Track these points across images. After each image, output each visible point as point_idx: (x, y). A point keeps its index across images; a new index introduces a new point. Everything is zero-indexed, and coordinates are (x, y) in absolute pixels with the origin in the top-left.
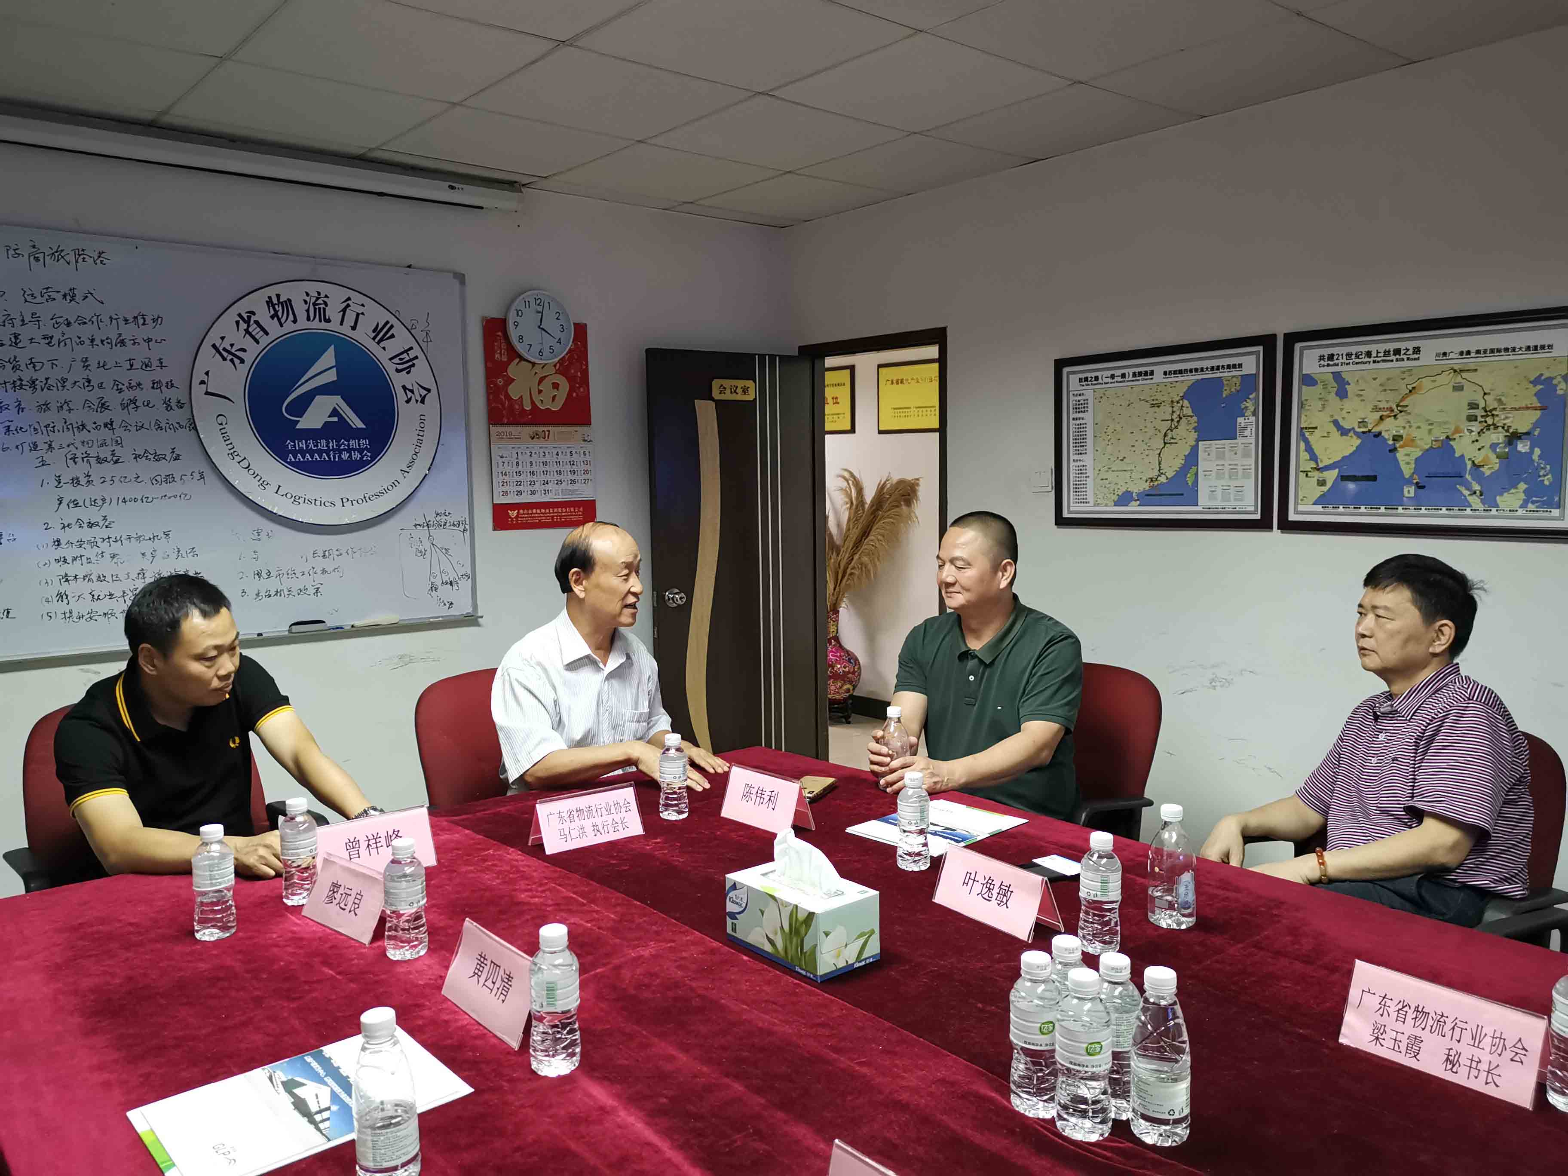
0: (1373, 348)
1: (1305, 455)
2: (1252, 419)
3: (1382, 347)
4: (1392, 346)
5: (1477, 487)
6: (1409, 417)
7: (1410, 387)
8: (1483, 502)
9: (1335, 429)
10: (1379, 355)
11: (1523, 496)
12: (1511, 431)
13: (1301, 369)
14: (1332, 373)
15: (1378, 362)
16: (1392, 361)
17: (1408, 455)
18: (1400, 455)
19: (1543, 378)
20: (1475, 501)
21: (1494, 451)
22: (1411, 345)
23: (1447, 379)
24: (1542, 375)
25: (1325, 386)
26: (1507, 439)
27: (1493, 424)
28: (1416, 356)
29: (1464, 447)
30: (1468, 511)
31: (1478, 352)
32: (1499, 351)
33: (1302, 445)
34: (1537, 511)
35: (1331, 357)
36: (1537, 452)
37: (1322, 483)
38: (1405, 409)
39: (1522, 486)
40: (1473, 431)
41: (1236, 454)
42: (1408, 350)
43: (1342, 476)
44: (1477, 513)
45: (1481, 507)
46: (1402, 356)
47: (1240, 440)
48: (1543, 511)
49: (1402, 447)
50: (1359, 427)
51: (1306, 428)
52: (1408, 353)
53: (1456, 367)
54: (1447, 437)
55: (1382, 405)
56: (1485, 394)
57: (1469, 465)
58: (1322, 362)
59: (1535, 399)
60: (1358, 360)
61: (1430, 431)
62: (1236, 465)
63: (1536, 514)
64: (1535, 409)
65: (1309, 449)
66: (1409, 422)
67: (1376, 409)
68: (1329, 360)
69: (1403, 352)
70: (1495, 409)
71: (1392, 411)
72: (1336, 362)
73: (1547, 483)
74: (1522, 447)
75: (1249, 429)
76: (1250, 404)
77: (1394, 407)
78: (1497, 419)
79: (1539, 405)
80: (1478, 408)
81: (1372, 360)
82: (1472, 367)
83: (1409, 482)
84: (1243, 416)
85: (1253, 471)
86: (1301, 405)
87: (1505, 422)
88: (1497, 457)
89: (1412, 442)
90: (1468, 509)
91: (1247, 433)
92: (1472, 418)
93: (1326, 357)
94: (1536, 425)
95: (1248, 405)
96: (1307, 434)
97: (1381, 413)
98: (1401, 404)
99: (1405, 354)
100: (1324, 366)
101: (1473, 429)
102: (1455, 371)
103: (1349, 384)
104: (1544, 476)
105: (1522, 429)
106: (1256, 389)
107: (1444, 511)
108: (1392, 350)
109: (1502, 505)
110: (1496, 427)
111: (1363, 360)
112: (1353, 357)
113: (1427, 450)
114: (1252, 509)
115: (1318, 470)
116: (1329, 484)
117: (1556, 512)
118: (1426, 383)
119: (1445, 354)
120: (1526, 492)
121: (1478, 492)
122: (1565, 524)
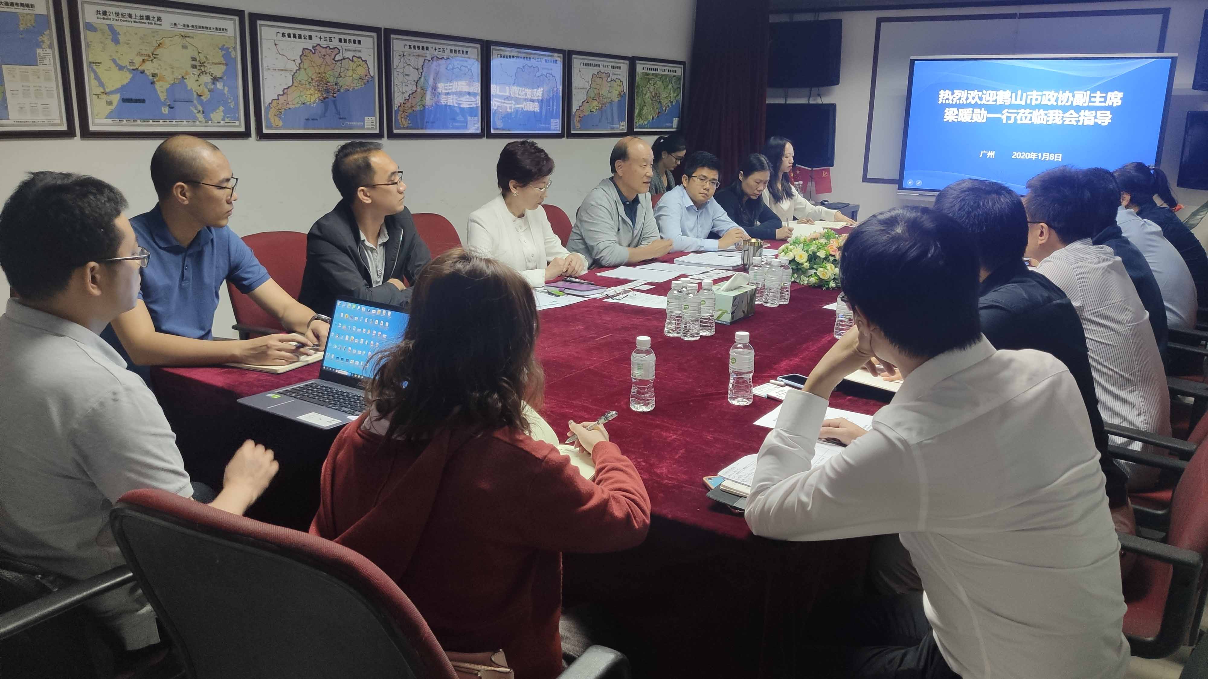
0: (133, 12)
1: (94, 83)
2: (49, 51)
3: (139, 13)
4: (145, 13)
5: (200, 108)
6: (159, 62)
7: (158, 42)
8: (205, 117)
9: (114, 66)
10: (137, 18)
11: (222, 114)
12: (214, 76)
13: (84, 19)
14: (108, 25)
15: (137, 22)
16: (145, 23)
17: (161, 87)
18: (158, 85)
19: (225, 47)
20: (200, 116)
21: (206, 87)
22: (156, 15)
23: (178, 39)
24: (224, 45)
25: (103, 33)
26: (211, 81)
27: (205, 71)
28: (159, 23)
29: (191, 83)
30: (197, 123)
31: (193, 26)
32: (203, 28)
33: (92, 76)
34: (229, 122)
35: (105, 13)
36: (226, 89)
37: (110, 103)
38: (156, 57)
39: (222, 108)
40: (194, 74)
41: (38, 78)
42: (154, 18)
43: (123, 99)
44: (201, 123)
45: (203, 120)
46: (151, 21)
47: (41, 67)
48: (232, 123)
49: (157, 81)
50: (130, 66)
51: (93, 63)
52: (155, 20)
53: (183, 34)
54: (183, 77)
55: (143, 52)
56: (199, 53)
57: (195, 94)
58: (99, 15)
59: (222, 59)
60: (123, 19)
61: (173, 72)
62: (40, 87)
63: (229, 124)
64: (223, 64)
65: (97, 78)
66: (160, 65)
67: (139, 54)
68: (103, 15)
69: (151, 19)
70: (205, 62)
71: (150, 57)
72: (109, 17)
73: (232, 107)
74: (219, 85)
75: (48, 59)
76: (45, 38)
77: (151, 54)
78: (206, 68)
79: (224, 62)
80: (196, 61)
81: (132, 20)
82: (191, 35)
83: (164, 104)
84: (40, 47)
85: (55, 92)
86: (88, 45)
87: (211, 70)
88: (209, 91)
89: (163, 79)
90: (198, 121)
91: (46, 61)
92: (194, 67)
93: (101, 12)
94: (225, 73)
95: (43, 39)
96: (95, 67)
97: (143, 58)
98: (155, 53)
99: (153, 20)
100: (100, 18)
101: (195, 73)
102: (182, 36)
103: (120, 35)
104: (231, 103)
105: (218, 76)
106: (50, 28)
107: (185, 123)
108: (144, 16)
109: (214, 120)
110: (206, 73)
111: (127, 19)
112: (120, 16)
113: (172, 85)
114: (59, 122)
115: (106, 94)
116: (115, 103)
117: (237, 123)
118: (167, 41)
119: (175, 24)
120: (223, 111)
121: (201, 112)
122: (242, 129)
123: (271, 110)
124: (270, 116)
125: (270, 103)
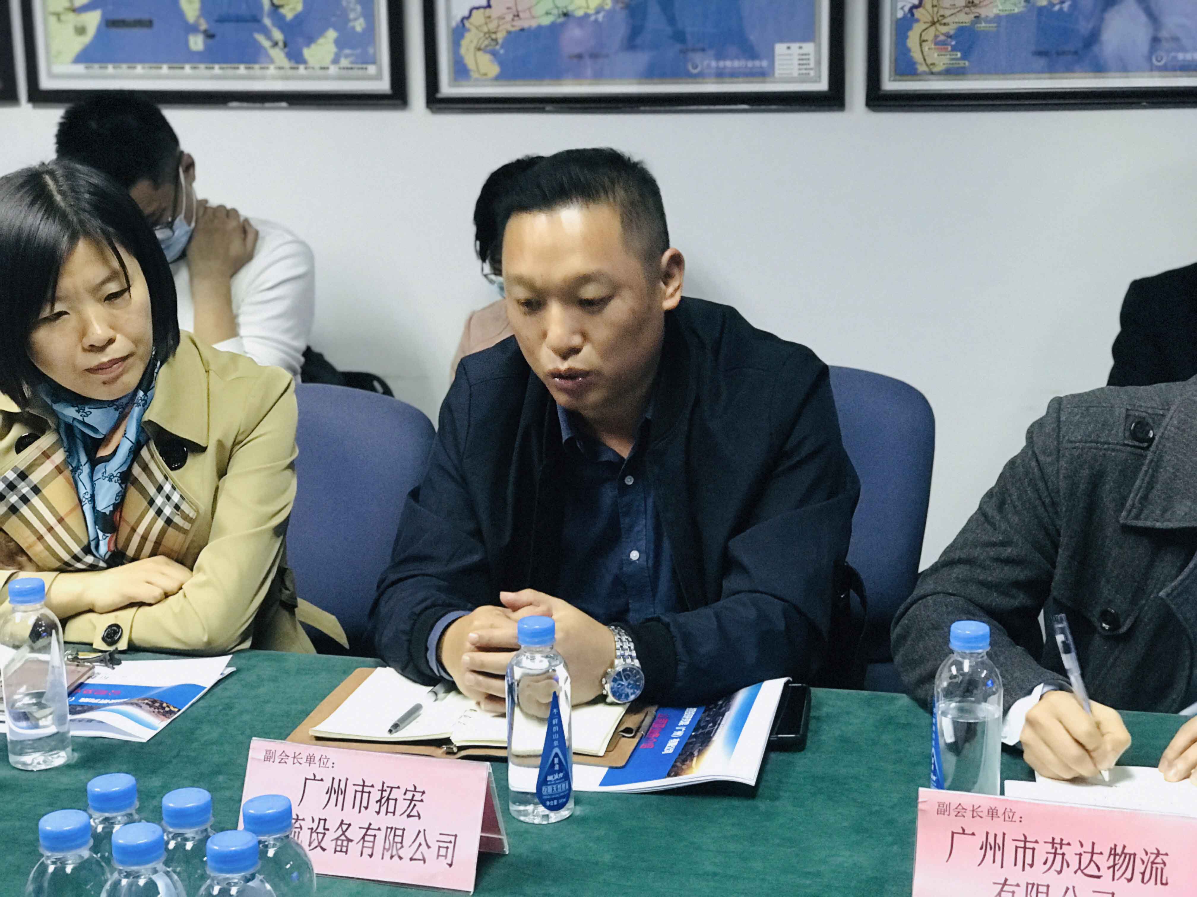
5: (278, 35)
8: (290, 56)
11: (333, 49)
20: (279, 54)
30: (272, 70)
34: (352, 68)
37: (81, 31)
39: (332, 34)
43: (106, 21)
44: (282, 72)
45: (285, 63)
48: (359, 69)
63: (351, 72)
73: (359, 29)
83: (193, 29)
90: (272, 67)
104: (356, 19)
107: (242, 70)
109: (311, 62)
115: (73, 10)
116: (91, 31)
117: (372, 69)
120: (337, 42)
121: (281, 44)
122: (384, 85)
123: (468, 36)
124: (463, 51)
125: (463, 19)
